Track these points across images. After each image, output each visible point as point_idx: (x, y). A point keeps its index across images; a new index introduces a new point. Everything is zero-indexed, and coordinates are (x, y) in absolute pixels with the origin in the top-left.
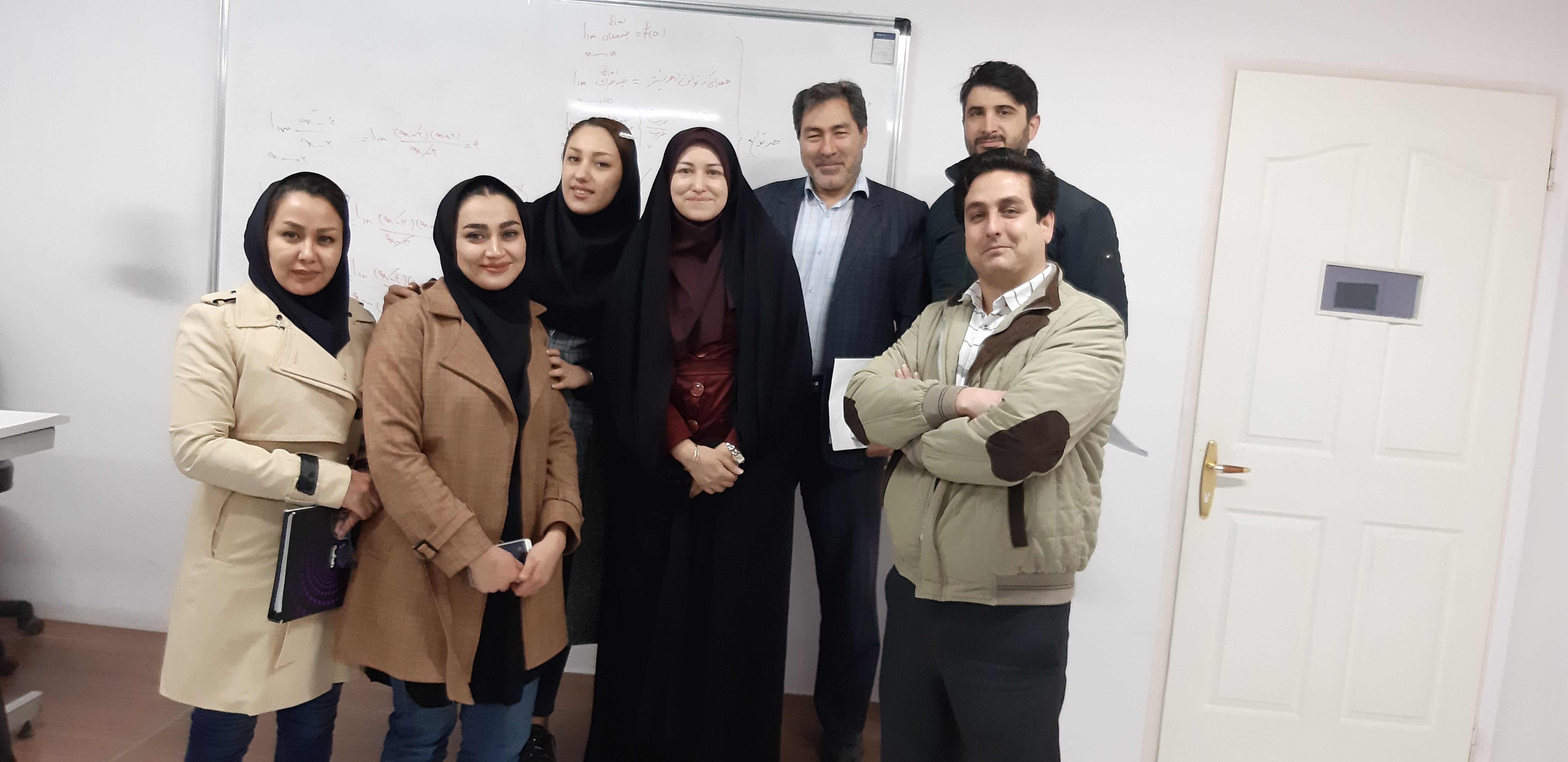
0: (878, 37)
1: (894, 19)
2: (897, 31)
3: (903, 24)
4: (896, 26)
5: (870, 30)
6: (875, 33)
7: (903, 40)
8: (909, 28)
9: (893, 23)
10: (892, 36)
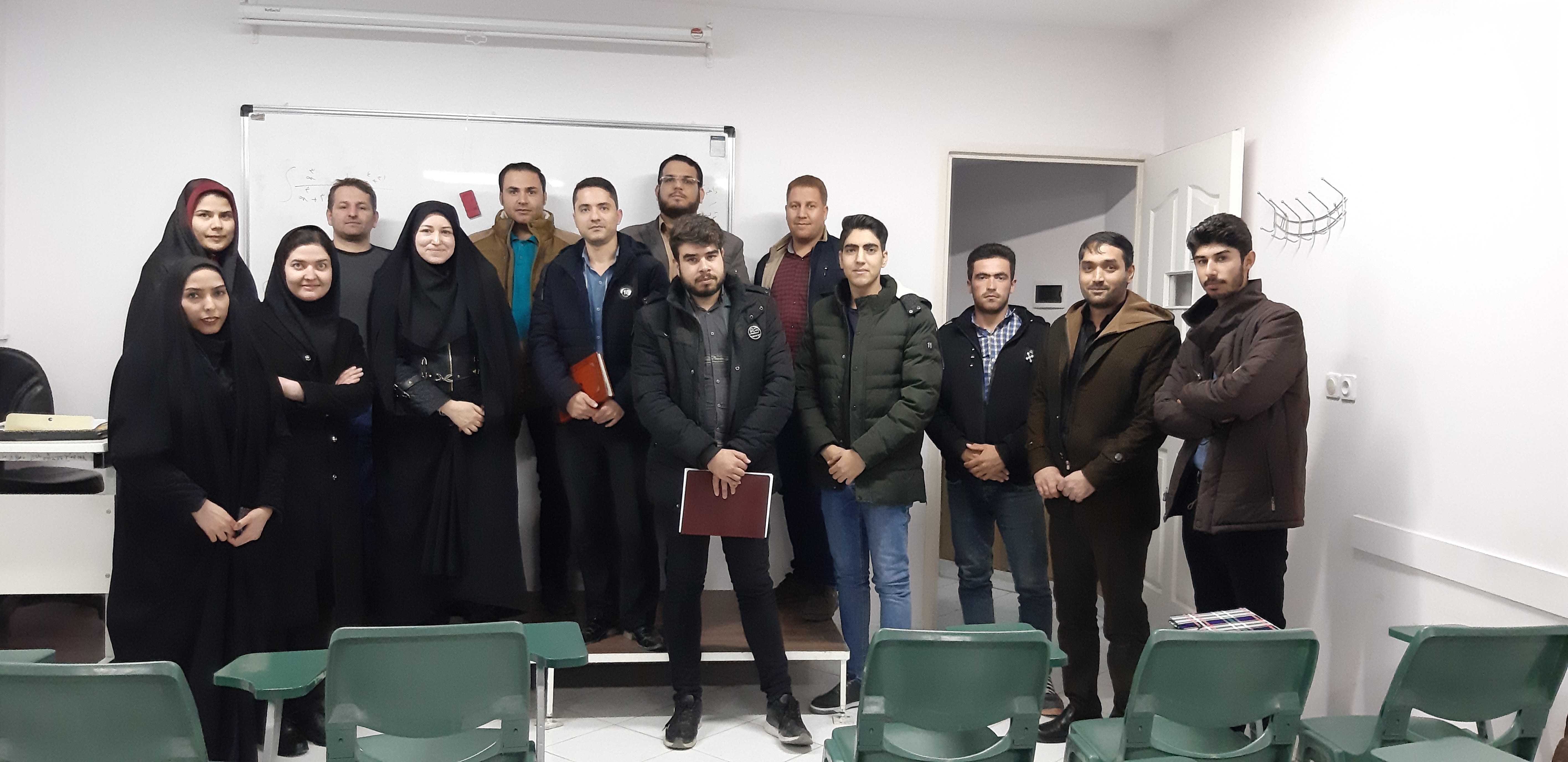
0: (714, 139)
1: (723, 127)
2: (726, 135)
3: (730, 130)
4: (725, 132)
5: (709, 134)
6: (712, 137)
7: (729, 140)
8: (734, 132)
9: (723, 130)
10: (723, 138)
